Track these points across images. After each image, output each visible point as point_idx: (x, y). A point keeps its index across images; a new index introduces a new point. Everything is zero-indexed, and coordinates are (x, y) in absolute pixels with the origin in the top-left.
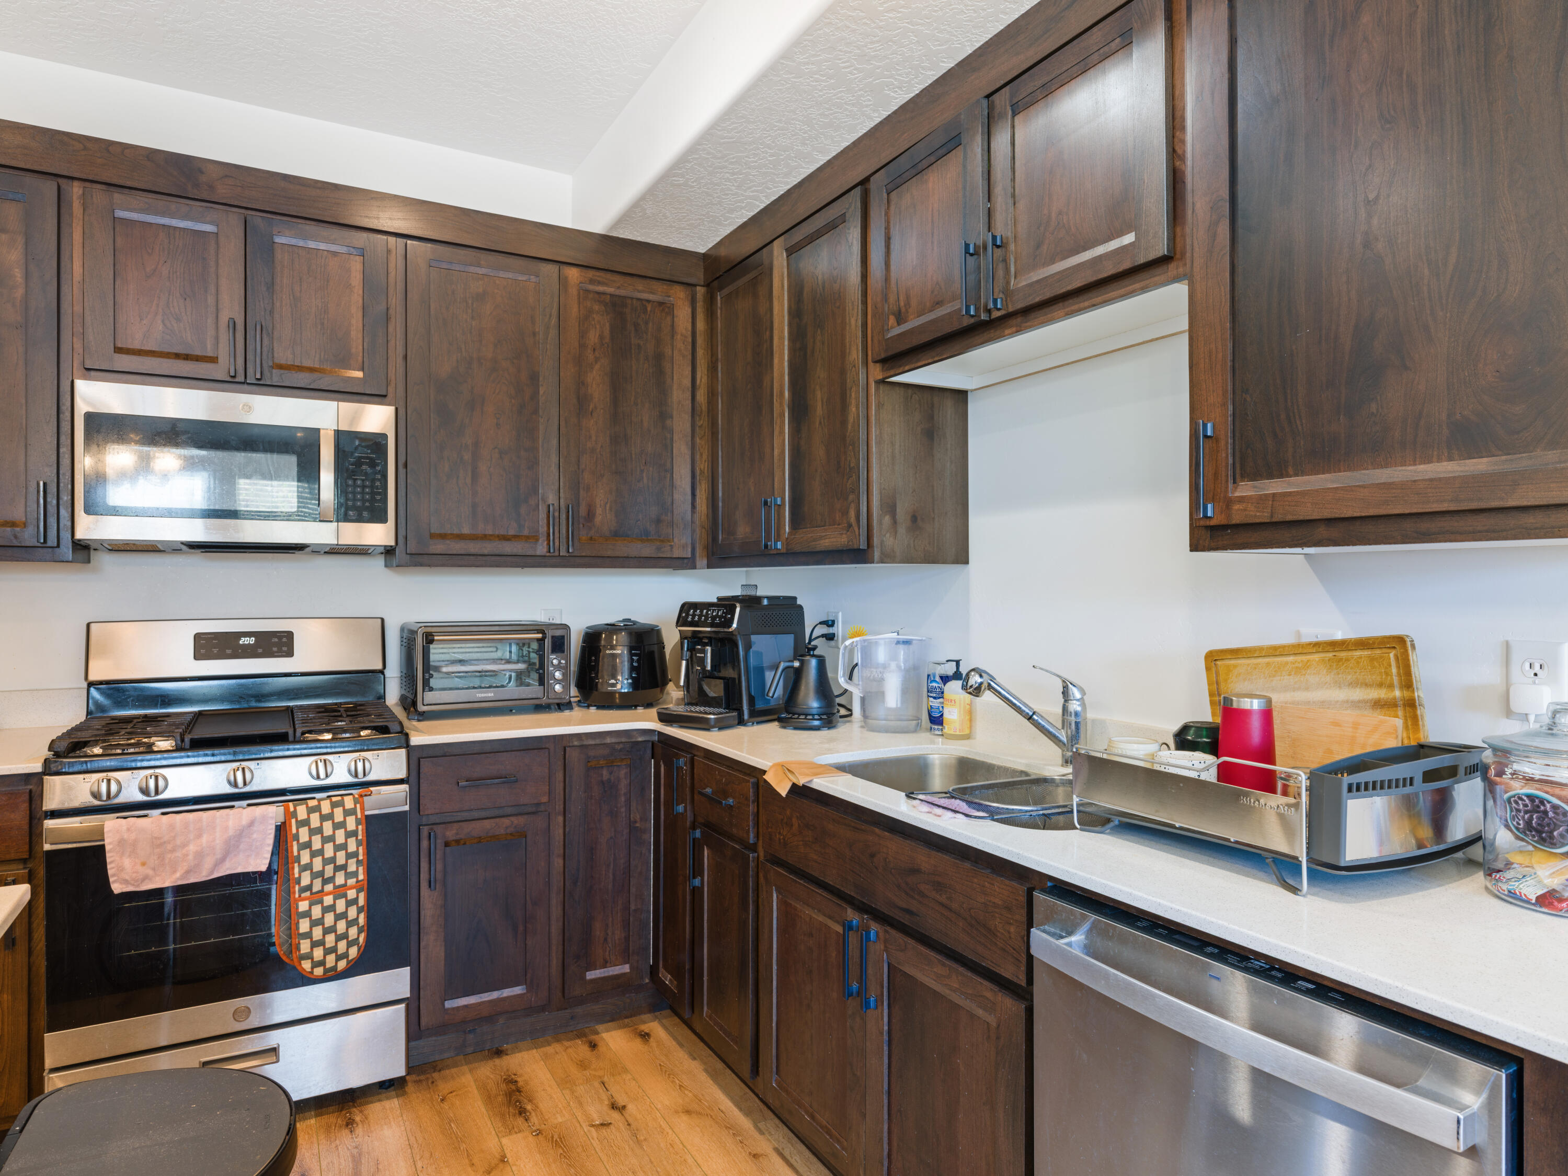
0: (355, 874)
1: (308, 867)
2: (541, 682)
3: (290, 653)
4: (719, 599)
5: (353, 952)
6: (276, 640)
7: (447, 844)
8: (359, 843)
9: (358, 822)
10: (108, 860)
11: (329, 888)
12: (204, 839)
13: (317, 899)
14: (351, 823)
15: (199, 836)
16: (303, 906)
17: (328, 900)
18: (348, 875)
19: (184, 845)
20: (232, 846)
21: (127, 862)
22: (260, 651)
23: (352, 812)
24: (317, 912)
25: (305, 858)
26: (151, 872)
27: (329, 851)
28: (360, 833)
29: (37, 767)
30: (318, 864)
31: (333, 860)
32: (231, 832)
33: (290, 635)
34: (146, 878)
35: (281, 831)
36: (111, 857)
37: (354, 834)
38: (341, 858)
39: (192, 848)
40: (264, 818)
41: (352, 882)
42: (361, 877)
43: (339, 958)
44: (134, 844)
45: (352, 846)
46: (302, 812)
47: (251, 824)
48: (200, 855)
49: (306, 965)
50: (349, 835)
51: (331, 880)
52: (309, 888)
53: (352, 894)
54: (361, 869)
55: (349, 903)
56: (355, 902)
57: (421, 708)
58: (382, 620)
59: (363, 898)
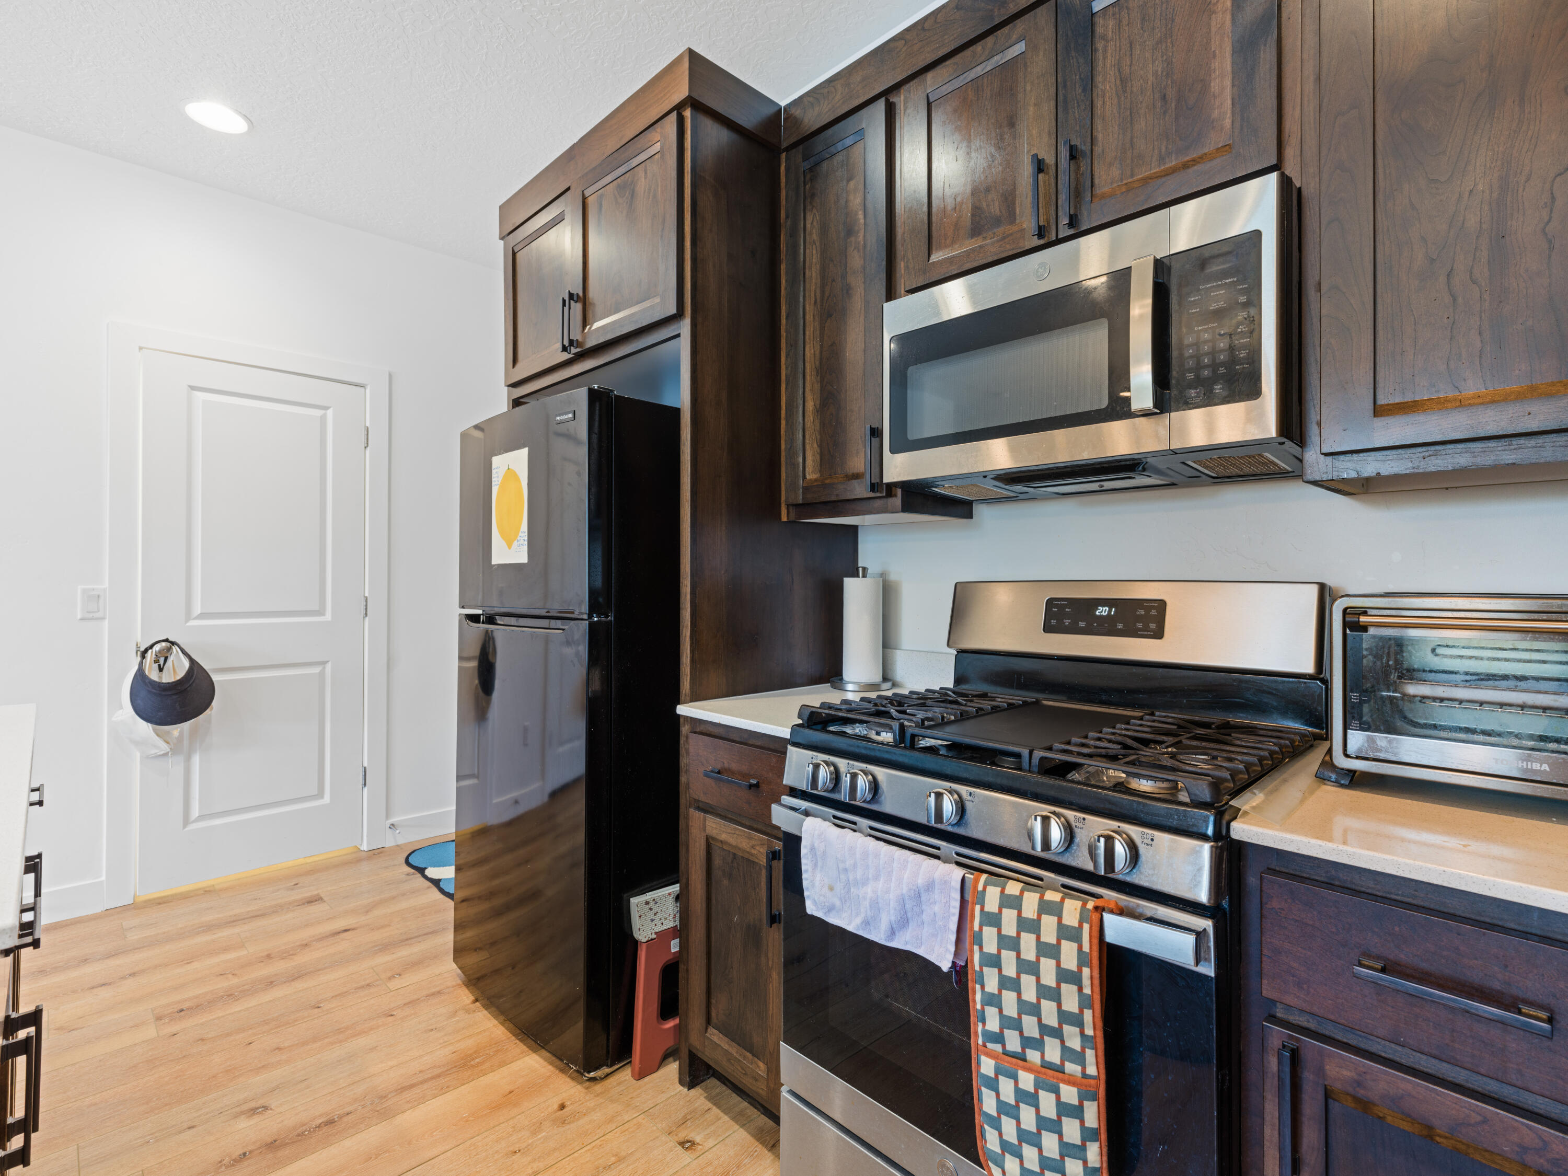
0: (1079, 1058)
1: (996, 1000)
3: (1158, 634)
6: (1142, 612)
8: (1085, 1002)
9: (1083, 960)
10: (803, 868)
11: (1033, 1056)
12: (880, 885)
13: (1009, 1065)
14: (1069, 955)
15: (876, 878)
16: (987, 1066)
17: (1028, 1081)
18: (1067, 1053)
19: (863, 883)
20: (909, 909)
21: (820, 877)
22: (1120, 626)
23: (1075, 933)
24: (1007, 1089)
25: (991, 982)
26: (838, 903)
27: (1029, 990)
28: (1086, 982)
29: (784, 732)
31: (1035, 1010)
32: (905, 890)
33: (1161, 605)
34: (831, 909)
37: (1074, 978)
38: (1051, 1013)
39: (869, 890)
40: (945, 886)
41: (1072, 1068)
42: (1092, 1070)
44: (824, 858)
45: (1071, 1001)
47: (930, 887)
48: (876, 906)
50: (1066, 976)
51: (1038, 1044)
52: (999, 1038)
53: (1070, 1094)
54: (1090, 1054)
55: (1064, 1109)
56: (1077, 1112)
57: (1341, 761)
58: (1322, 587)
59: (1092, 1114)
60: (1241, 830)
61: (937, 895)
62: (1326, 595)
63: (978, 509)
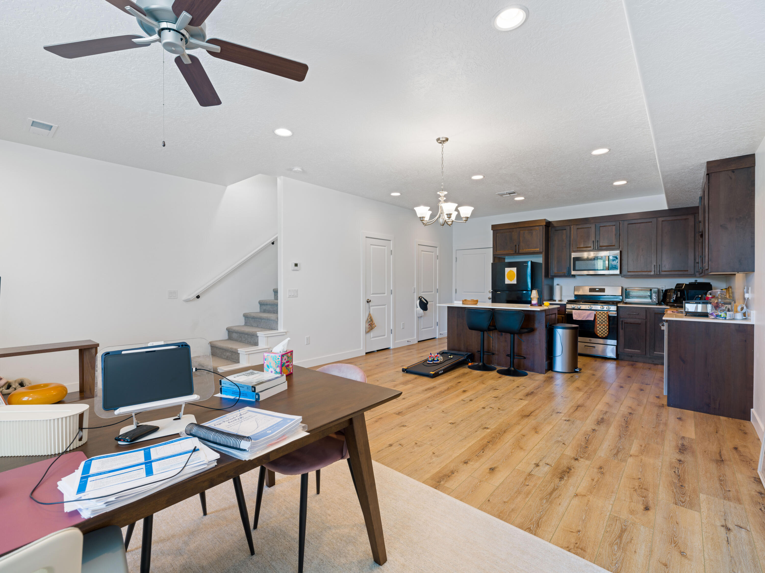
1: (599, 320)
2: (651, 299)
3: (604, 292)
4: (689, 283)
5: (606, 335)
6: (602, 290)
7: (625, 323)
8: (607, 319)
9: (607, 316)
11: (602, 324)
12: (585, 314)
13: (600, 325)
14: (606, 315)
15: (584, 314)
16: (598, 326)
17: (602, 326)
18: (605, 323)
19: (582, 315)
20: (588, 316)
21: (575, 316)
22: (599, 291)
23: (606, 314)
24: (600, 327)
25: (598, 319)
27: (602, 319)
29: (566, 303)
30: (600, 320)
31: (603, 320)
32: (588, 314)
33: (605, 290)
34: (577, 318)
35: (595, 315)
36: (573, 315)
37: (606, 317)
38: (604, 320)
39: (583, 315)
40: (593, 313)
41: (606, 324)
43: (604, 335)
44: (576, 314)
45: (606, 319)
46: (598, 313)
47: (591, 313)
48: (584, 316)
49: (598, 335)
50: (605, 317)
51: (602, 323)
52: (599, 323)
53: (606, 326)
54: (607, 323)
55: (605, 327)
56: (606, 327)
57: (625, 302)
58: (622, 287)
59: (607, 327)
60: (618, 305)
61: (592, 314)
62: (622, 288)
63: (576, 276)
